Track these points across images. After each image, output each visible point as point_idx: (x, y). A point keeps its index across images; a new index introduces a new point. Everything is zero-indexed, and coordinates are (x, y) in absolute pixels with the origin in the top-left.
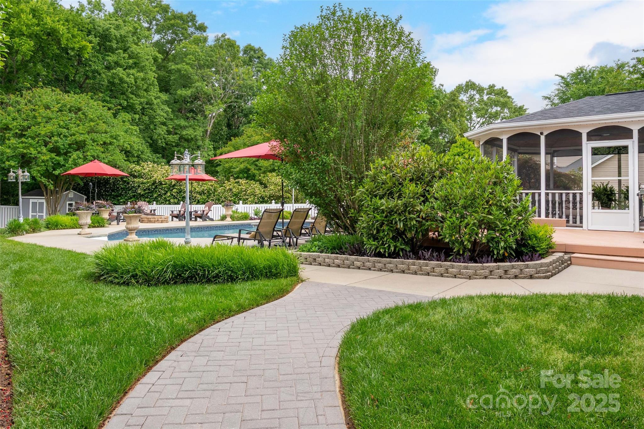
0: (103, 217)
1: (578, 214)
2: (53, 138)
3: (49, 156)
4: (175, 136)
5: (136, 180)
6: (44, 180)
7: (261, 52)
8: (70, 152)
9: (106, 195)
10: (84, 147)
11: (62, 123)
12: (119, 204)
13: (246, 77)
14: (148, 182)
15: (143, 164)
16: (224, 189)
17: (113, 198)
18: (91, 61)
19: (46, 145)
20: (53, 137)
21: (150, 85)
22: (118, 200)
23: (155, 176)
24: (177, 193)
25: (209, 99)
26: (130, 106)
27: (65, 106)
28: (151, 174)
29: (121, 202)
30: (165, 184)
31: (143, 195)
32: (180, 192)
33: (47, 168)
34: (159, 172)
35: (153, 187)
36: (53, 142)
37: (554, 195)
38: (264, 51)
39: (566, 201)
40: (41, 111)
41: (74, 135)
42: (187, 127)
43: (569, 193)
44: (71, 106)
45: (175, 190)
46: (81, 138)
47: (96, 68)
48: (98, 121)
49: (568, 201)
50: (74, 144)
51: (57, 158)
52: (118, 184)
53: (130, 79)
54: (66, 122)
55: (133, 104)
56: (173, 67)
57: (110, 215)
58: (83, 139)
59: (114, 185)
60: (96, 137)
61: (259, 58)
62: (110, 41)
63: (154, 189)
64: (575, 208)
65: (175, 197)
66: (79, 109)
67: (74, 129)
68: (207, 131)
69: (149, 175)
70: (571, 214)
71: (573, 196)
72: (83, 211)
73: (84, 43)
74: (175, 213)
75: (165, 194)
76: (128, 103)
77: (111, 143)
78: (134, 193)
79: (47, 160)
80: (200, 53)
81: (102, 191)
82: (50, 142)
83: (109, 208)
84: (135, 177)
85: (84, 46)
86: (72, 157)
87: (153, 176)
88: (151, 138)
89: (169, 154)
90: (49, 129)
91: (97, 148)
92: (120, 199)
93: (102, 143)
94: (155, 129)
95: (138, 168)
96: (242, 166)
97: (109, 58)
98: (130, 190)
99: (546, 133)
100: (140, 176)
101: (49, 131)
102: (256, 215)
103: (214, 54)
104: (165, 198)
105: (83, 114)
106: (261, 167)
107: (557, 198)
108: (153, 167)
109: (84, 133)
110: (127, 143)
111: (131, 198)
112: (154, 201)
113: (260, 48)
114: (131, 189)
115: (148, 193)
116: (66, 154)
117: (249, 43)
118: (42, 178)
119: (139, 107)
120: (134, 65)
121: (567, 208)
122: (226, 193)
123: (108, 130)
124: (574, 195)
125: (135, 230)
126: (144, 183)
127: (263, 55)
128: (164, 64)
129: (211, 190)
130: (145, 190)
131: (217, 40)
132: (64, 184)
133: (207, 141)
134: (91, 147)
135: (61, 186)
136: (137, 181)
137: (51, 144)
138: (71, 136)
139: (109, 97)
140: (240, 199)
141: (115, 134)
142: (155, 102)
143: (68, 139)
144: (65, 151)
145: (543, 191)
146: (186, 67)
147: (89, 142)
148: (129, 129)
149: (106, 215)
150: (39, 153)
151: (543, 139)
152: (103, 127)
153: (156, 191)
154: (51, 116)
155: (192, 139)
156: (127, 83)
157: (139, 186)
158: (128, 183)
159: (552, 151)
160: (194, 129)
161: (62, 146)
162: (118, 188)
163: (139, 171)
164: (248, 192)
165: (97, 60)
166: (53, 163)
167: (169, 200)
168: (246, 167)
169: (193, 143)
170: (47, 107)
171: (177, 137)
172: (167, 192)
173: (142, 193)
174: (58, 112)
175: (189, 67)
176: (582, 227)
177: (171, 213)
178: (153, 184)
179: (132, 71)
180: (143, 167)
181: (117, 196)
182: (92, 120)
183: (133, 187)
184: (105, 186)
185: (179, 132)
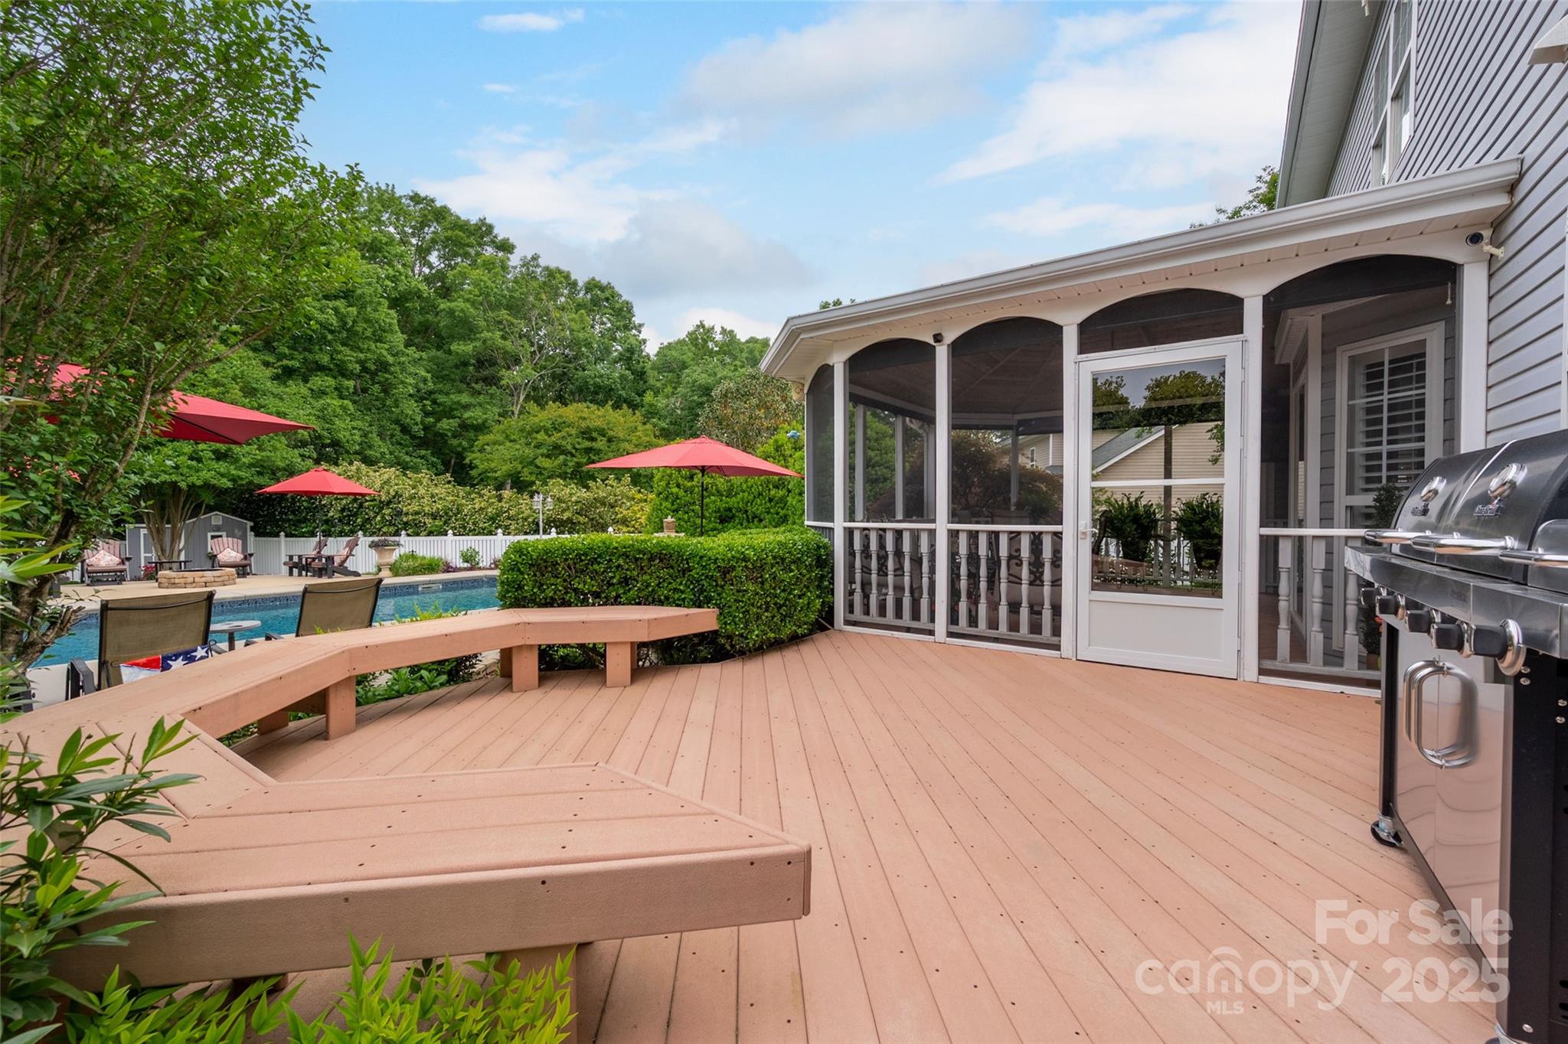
1: (1047, 605)
4: (451, 421)
7: (611, 291)
13: (576, 327)
17: (294, 525)
25: (512, 361)
26: (335, 365)
37: (973, 536)
38: (616, 289)
39: (1010, 558)
42: (472, 405)
43: (1019, 533)
49: (1014, 557)
55: (343, 361)
61: (607, 299)
64: (1036, 580)
70: (1025, 603)
71: (1032, 543)
80: (490, 284)
81: (277, 513)
99: (950, 337)
103: (517, 288)
107: (983, 550)
113: (610, 284)
117: (592, 276)
121: (1014, 579)
124: (1036, 539)
127: (614, 296)
129: (452, 510)
131: (525, 265)
140: (500, 526)
145: (942, 524)
146: (463, 305)
151: (942, 354)
155: (480, 425)
159: (1015, 423)
175: (469, 306)
176: (1057, 647)
177: (288, 560)
184: (280, 503)
185: (459, 415)
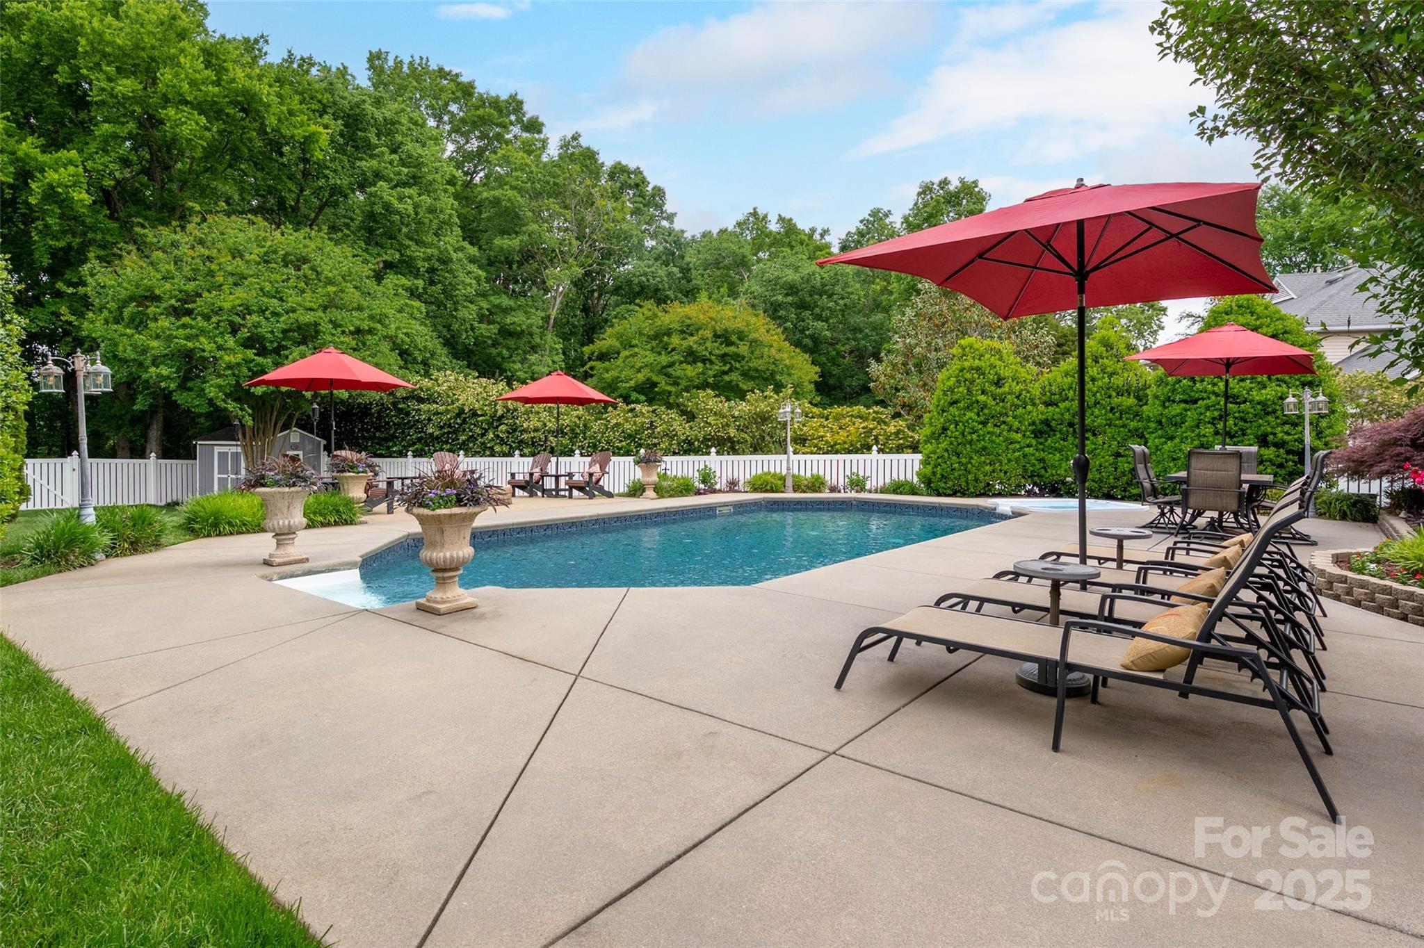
0: (351, 495)
2: (248, 317)
3: (240, 356)
4: (492, 326)
5: (424, 407)
6: (231, 406)
7: (641, 176)
8: (286, 348)
9: (364, 438)
10: (316, 338)
11: (268, 287)
12: (390, 456)
14: (447, 411)
15: (435, 374)
16: (606, 425)
18: (328, 168)
19: (234, 331)
20: (250, 314)
21: (444, 223)
22: (389, 448)
23: (462, 398)
24: (508, 432)
25: (552, 257)
26: (405, 262)
27: (275, 252)
28: (454, 395)
29: (394, 452)
30: (482, 415)
31: (437, 438)
32: (515, 430)
33: (237, 382)
34: (470, 392)
35: (459, 421)
36: (249, 325)
38: (645, 174)
40: (222, 260)
41: (294, 311)
42: (512, 309)
44: (287, 254)
45: (503, 428)
46: (308, 318)
47: (339, 182)
48: (344, 284)
50: (294, 331)
51: (260, 359)
52: (387, 415)
53: (406, 206)
54: (276, 285)
55: (411, 258)
56: (485, 195)
57: (369, 487)
58: (312, 319)
59: (379, 418)
60: (339, 317)
61: (636, 186)
62: (364, 130)
63: (461, 425)
65: (503, 442)
66: (305, 260)
67: (293, 299)
68: (549, 317)
69: (449, 396)
72: (275, 489)
73: (313, 128)
74: (519, 477)
75: (483, 435)
76: (402, 255)
77: (371, 331)
78: (420, 432)
79: (238, 364)
80: (534, 169)
82: (244, 326)
83: (366, 472)
84: (421, 400)
85: (314, 134)
86: (290, 357)
87: (458, 400)
88: (448, 327)
89: (480, 362)
90: (238, 298)
91: (342, 339)
92: (393, 447)
93: (352, 328)
94: (456, 310)
95: (426, 383)
96: (641, 377)
97: (364, 163)
98: (411, 428)
100: (431, 399)
101: (239, 302)
102: (703, 482)
104: (483, 443)
105: (313, 269)
106: (679, 378)
108: (456, 380)
109: (315, 307)
110: (405, 331)
111: (414, 444)
112: (460, 449)
113: (638, 168)
114: (414, 425)
115: (449, 433)
116: (277, 351)
117: (618, 160)
118: (229, 401)
119: (423, 266)
120: (411, 181)
122: (609, 434)
123: (366, 304)
125: (456, 569)
126: (439, 413)
127: (644, 181)
128: (465, 194)
130: (441, 428)
131: (565, 145)
132: (279, 413)
133: (550, 337)
134: (329, 338)
135: (274, 419)
136: (426, 408)
137: (246, 330)
138: (287, 313)
139: (365, 242)
141: (378, 311)
142: (454, 256)
143: (282, 319)
144: (275, 345)
146: (510, 193)
147: (326, 327)
148: (407, 305)
149: (357, 492)
150: (220, 348)
152: (353, 296)
153: (464, 430)
154: (246, 272)
155: (523, 331)
156: (399, 213)
157: (430, 420)
158: (408, 414)
160: (526, 313)
161: (269, 335)
162: (388, 423)
163: (428, 389)
164: (658, 430)
165: (339, 168)
166: (250, 370)
167: (491, 448)
168: (648, 379)
169: (524, 339)
170: (236, 253)
171: (494, 328)
172: (486, 431)
173: (437, 433)
174: (259, 263)
175: (516, 194)
177: (509, 478)
178: (458, 415)
179: (407, 191)
180: (436, 380)
181: (386, 440)
182: (330, 282)
183: (418, 421)
185: (499, 320)
